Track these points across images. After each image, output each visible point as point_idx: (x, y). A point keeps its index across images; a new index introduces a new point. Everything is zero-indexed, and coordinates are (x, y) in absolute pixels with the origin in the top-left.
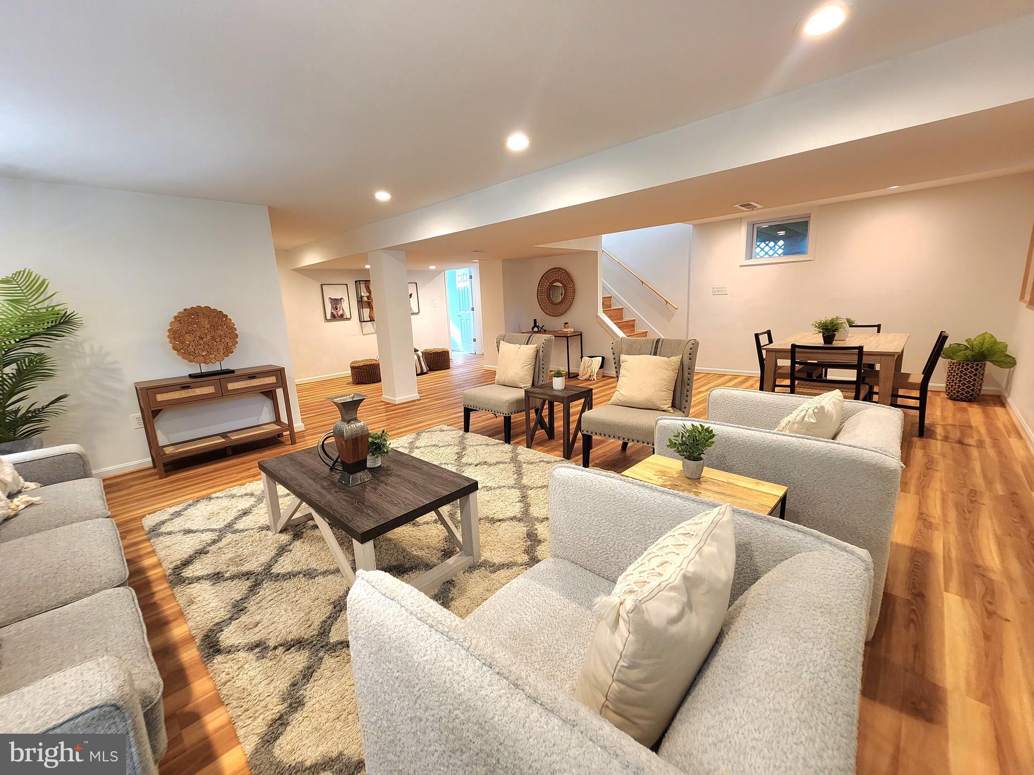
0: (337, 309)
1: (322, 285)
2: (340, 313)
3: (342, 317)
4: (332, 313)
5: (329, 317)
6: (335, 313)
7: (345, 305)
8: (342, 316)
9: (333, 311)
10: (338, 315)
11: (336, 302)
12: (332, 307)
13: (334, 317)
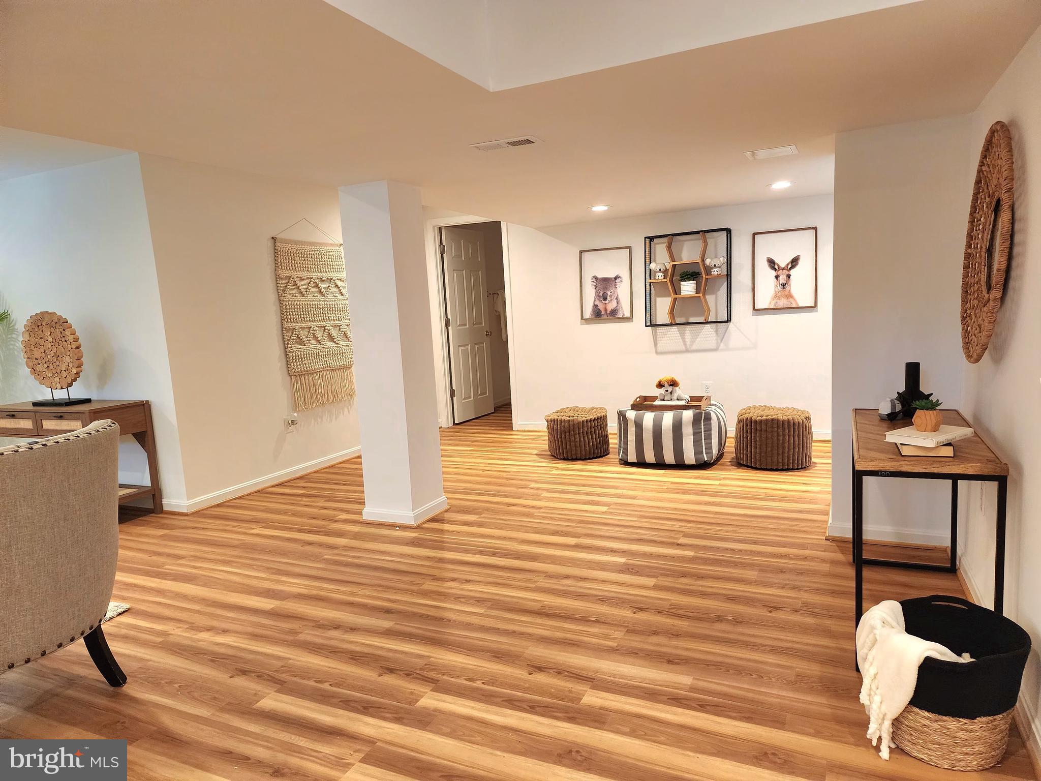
0: (605, 299)
1: (581, 252)
2: (611, 306)
3: (614, 315)
4: (596, 306)
5: (588, 313)
6: (601, 306)
7: (622, 290)
8: (614, 312)
9: (597, 303)
10: (606, 310)
11: (605, 285)
12: (598, 296)
13: (598, 315)
